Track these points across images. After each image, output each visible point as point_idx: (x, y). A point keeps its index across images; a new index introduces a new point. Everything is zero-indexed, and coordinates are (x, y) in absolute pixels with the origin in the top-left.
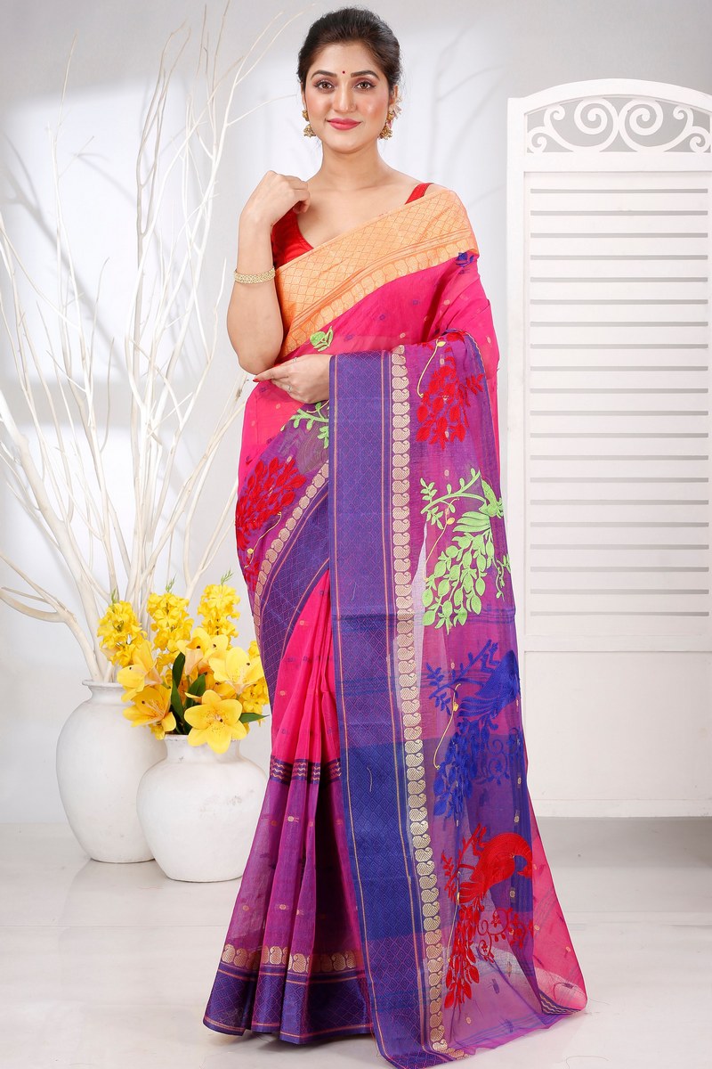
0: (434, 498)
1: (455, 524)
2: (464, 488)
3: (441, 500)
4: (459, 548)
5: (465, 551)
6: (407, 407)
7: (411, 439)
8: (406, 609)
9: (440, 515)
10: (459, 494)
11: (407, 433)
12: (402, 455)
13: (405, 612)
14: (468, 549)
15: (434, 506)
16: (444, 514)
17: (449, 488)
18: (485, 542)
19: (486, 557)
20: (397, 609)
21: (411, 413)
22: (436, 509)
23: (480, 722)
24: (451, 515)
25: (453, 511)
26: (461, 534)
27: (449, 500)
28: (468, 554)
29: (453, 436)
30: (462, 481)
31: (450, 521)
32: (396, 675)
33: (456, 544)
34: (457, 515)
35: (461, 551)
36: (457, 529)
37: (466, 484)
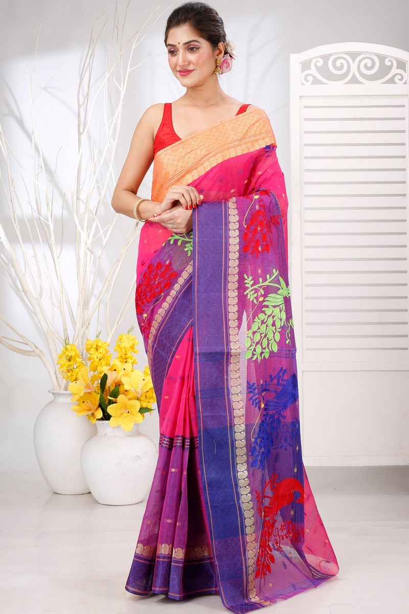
0: (252, 286)
1: (264, 301)
2: (269, 280)
3: (256, 287)
4: (266, 314)
5: (269, 316)
6: (237, 233)
7: (239, 251)
8: (236, 349)
9: (256, 295)
10: (266, 283)
11: (237, 248)
12: (234, 260)
13: (235, 351)
14: (271, 315)
15: (252, 290)
16: (258, 295)
17: (261, 280)
18: (281, 311)
19: (281, 320)
20: (231, 349)
21: (239, 236)
22: (253, 292)
23: (276, 414)
24: (262, 295)
25: (263, 293)
26: (267, 306)
27: (260, 287)
28: (271, 318)
29: (263, 250)
30: (268, 276)
31: (261, 299)
32: (230, 387)
33: (264, 312)
34: (265, 296)
35: (267, 316)
36: (265, 303)
37: (270, 278)
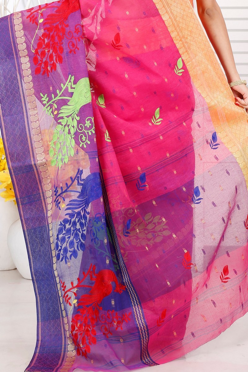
0: (48, 102)
1: (58, 114)
2: (59, 95)
3: (50, 103)
4: (62, 125)
5: (65, 126)
6: (27, 59)
7: (32, 75)
8: (42, 160)
9: (51, 110)
10: (58, 98)
11: (30, 71)
12: (29, 83)
14: (66, 125)
15: (48, 106)
16: (52, 109)
17: (53, 96)
18: (73, 119)
19: (74, 127)
20: (38, 161)
21: (30, 61)
22: (49, 108)
23: (81, 211)
24: (56, 109)
25: (56, 107)
26: (62, 118)
27: (53, 102)
28: (67, 127)
29: (51, 69)
30: (58, 91)
31: (56, 113)
32: (44, 192)
33: (60, 123)
34: (58, 109)
35: (63, 126)
36: (60, 116)
37: (60, 92)
